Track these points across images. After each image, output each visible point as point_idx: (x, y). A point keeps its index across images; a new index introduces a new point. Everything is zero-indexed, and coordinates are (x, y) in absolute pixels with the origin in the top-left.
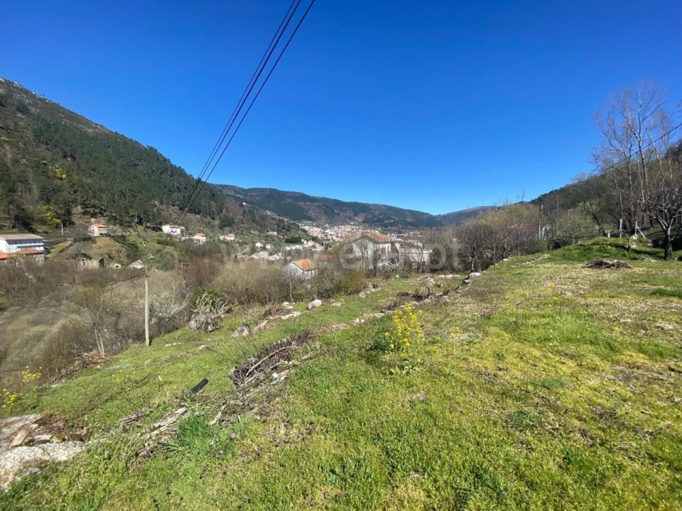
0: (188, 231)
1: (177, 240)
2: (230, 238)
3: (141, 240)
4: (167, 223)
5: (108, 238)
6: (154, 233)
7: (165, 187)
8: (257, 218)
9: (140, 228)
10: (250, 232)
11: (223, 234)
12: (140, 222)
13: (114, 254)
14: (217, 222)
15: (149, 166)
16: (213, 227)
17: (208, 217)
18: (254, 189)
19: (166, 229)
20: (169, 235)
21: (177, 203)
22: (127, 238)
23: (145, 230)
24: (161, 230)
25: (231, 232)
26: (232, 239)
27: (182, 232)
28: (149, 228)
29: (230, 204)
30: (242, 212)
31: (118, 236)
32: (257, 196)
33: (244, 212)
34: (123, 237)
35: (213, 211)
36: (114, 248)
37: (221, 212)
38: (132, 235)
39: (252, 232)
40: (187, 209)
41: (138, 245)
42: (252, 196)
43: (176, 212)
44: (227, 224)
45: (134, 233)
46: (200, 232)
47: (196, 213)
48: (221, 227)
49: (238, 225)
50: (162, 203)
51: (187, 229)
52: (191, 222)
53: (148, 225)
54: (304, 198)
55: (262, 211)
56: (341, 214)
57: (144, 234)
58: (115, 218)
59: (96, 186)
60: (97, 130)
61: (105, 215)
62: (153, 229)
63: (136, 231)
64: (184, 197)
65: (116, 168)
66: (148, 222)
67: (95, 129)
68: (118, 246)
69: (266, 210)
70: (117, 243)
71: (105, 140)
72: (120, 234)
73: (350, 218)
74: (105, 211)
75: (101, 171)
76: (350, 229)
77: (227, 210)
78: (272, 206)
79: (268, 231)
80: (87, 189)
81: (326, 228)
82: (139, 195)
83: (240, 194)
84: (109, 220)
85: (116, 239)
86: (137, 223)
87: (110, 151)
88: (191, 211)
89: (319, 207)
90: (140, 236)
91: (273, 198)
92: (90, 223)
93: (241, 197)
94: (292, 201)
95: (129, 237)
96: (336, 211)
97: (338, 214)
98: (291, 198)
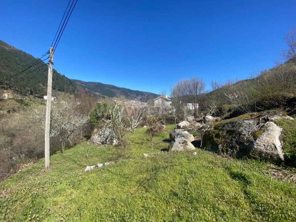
4: (46, 95)
5: (13, 100)
6: (39, 99)
7: (46, 78)
9: (31, 97)
12: (32, 94)
13: (16, 108)
15: (38, 67)
17: (68, 94)
18: (91, 82)
19: (46, 97)
22: (24, 101)
24: (43, 98)
28: (36, 96)
29: (79, 88)
30: (85, 92)
31: (19, 100)
32: (92, 85)
33: (86, 92)
34: (22, 100)
35: (71, 91)
36: (16, 106)
37: (75, 91)
38: (26, 99)
40: (57, 89)
42: (89, 85)
45: (28, 99)
46: (64, 100)
47: (61, 91)
50: (44, 85)
51: (57, 98)
52: (59, 95)
53: (36, 95)
54: (114, 87)
55: (94, 92)
56: (131, 95)
57: (34, 99)
58: (17, 91)
59: (8, 74)
60: (11, 48)
61: (12, 89)
62: (39, 97)
63: (29, 97)
64: (56, 83)
65: (19, 67)
66: (36, 93)
67: (10, 47)
68: (19, 104)
69: (96, 92)
70: (18, 103)
71: (15, 53)
72: (20, 99)
73: (135, 97)
74: (12, 87)
75: (11, 67)
76: (135, 102)
77: (78, 91)
78: (99, 90)
79: (98, 101)
80: (3, 75)
81: (125, 101)
82: (31, 80)
83: (84, 84)
84: (14, 91)
85: (17, 101)
86: (30, 94)
87: (17, 58)
88: (59, 90)
89: (121, 92)
90: (31, 101)
91: (99, 87)
92: (3, 93)
93: (84, 86)
94: (109, 88)
95: (25, 101)
96: (129, 94)
97: (130, 95)
98: (108, 87)
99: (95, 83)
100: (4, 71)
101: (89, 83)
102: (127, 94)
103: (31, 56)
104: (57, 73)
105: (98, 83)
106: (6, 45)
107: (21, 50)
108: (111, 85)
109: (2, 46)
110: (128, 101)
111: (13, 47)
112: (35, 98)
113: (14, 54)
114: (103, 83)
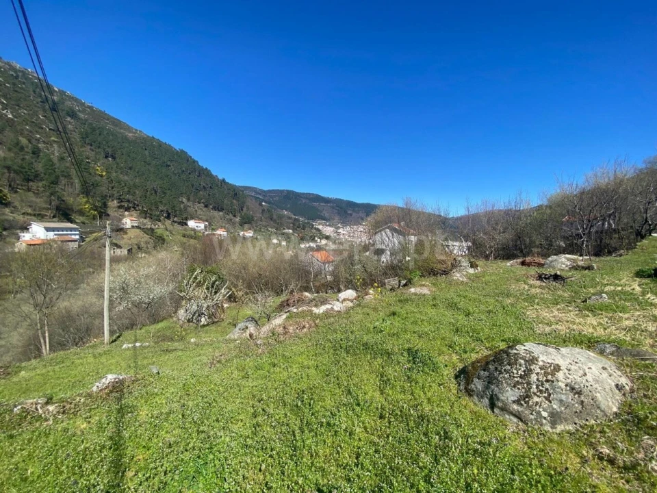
0: (211, 226)
1: (200, 234)
2: (249, 234)
3: (168, 233)
4: (192, 218)
5: (138, 230)
6: (180, 228)
7: (193, 186)
8: (275, 217)
9: (168, 222)
10: (267, 229)
11: (243, 230)
12: (168, 217)
13: (143, 245)
14: (238, 219)
15: (179, 167)
16: (234, 224)
17: (231, 215)
18: (273, 190)
19: (192, 224)
20: (194, 230)
21: (202, 201)
22: (155, 231)
23: (172, 225)
24: (186, 224)
25: (250, 229)
26: (251, 235)
27: (205, 227)
28: (176, 222)
29: (251, 203)
30: (261, 211)
31: (147, 229)
32: (275, 197)
33: (263, 210)
34: (152, 230)
35: (235, 209)
36: (142, 240)
37: (242, 210)
38: (160, 228)
39: (270, 229)
40: (211, 207)
41: (165, 237)
42: (271, 197)
43: (201, 209)
44: (247, 221)
45: (162, 227)
46: (222, 227)
47: (219, 210)
48: (242, 224)
49: (257, 223)
50: (188, 200)
51: (210, 224)
52: (214, 218)
53: (175, 219)
54: (318, 199)
55: (279, 210)
56: (354, 214)
57: (171, 228)
58: (146, 212)
59: (132, 183)
60: (136, 135)
61: (137, 209)
62: (179, 223)
63: (163, 224)
64: (209, 195)
65: (150, 168)
66: (175, 216)
67: (135, 133)
68: (146, 237)
69: (283, 209)
70: (145, 235)
71: (142, 143)
72: (149, 227)
73: (362, 219)
74: (138, 205)
75: (137, 170)
76: (362, 230)
77: (248, 209)
78: (289, 206)
79: (284, 229)
80: (123, 185)
81: (339, 228)
82: (168, 192)
83: (260, 194)
84: (140, 214)
85: (145, 231)
86: (166, 217)
87: (147, 152)
88: (215, 208)
89: (332, 207)
90: (167, 230)
91: (289, 198)
92: (124, 216)
93: (260, 197)
94: (307, 201)
95: (157, 230)
96: (349, 212)
97: (351, 215)
98: (307, 198)
99: (282, 191)
100: (126, 178)
101: (270, 191)
102: (346, 212)
103: (170, 146)
104: (212, 175)
105: (287, 190)
106: (129, 129)
107: (153, 137)
108: (313, 194)
109: (122, 131)
110: (346, 226)
111: (140, 131)
112: (173, 225)
113: (142, 145)
114: (297, 191)
